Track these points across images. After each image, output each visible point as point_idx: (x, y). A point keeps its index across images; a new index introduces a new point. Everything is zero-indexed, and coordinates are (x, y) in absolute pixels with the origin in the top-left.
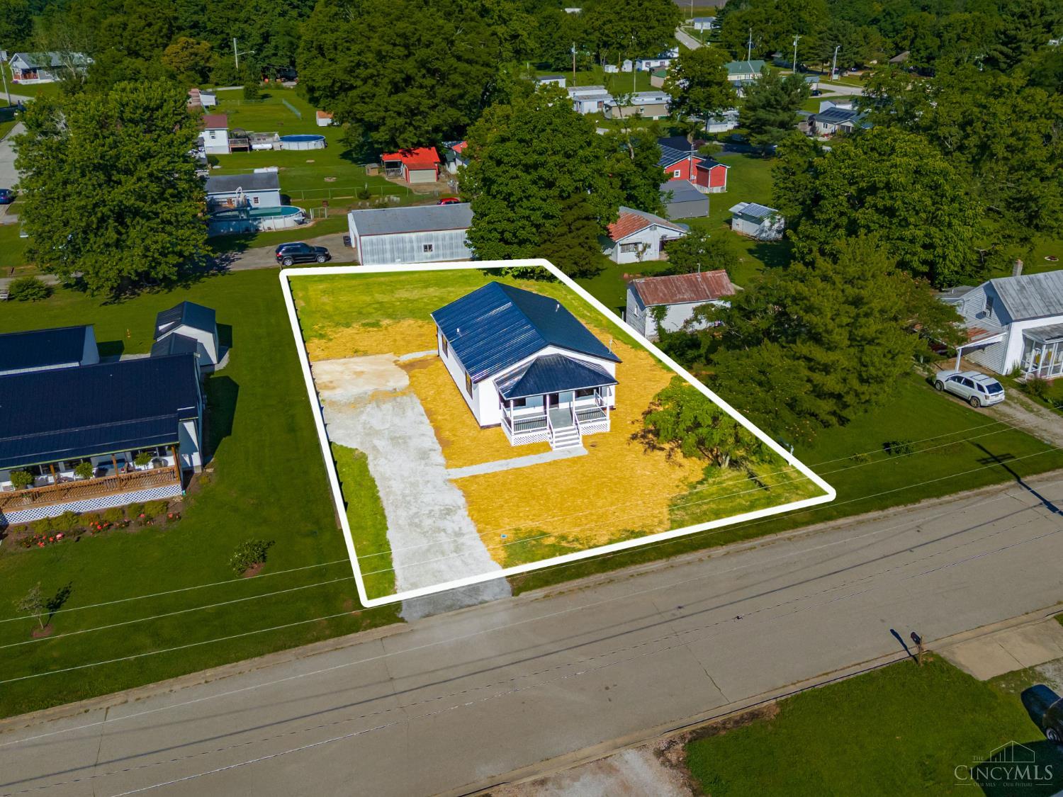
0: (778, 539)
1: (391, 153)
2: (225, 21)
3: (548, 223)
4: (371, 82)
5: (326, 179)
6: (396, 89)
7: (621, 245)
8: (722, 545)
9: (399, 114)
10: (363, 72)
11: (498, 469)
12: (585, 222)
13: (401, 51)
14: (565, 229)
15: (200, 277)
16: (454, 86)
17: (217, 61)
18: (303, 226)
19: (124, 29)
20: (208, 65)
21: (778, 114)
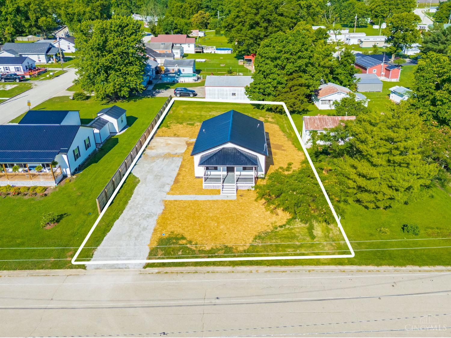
0: (302, 270)
1: (248, 55)
2: (217, 5)
3: (280, 87)
4: (241, 24)
5: (221, 65)
6: (252, 27)
7: (321, 100)
8: (268, 266)
9: (251, 38)
10: (238, 20)
11: (189, 199)
12: (299, 87)
13: (254, 11)
14: (289, 90)
15: (142, 98)
16: (276, 27)
17: (212, 20)
18: (196, 82)
19: (181, 8)
20: (208, 21)
21: (438, 45)
